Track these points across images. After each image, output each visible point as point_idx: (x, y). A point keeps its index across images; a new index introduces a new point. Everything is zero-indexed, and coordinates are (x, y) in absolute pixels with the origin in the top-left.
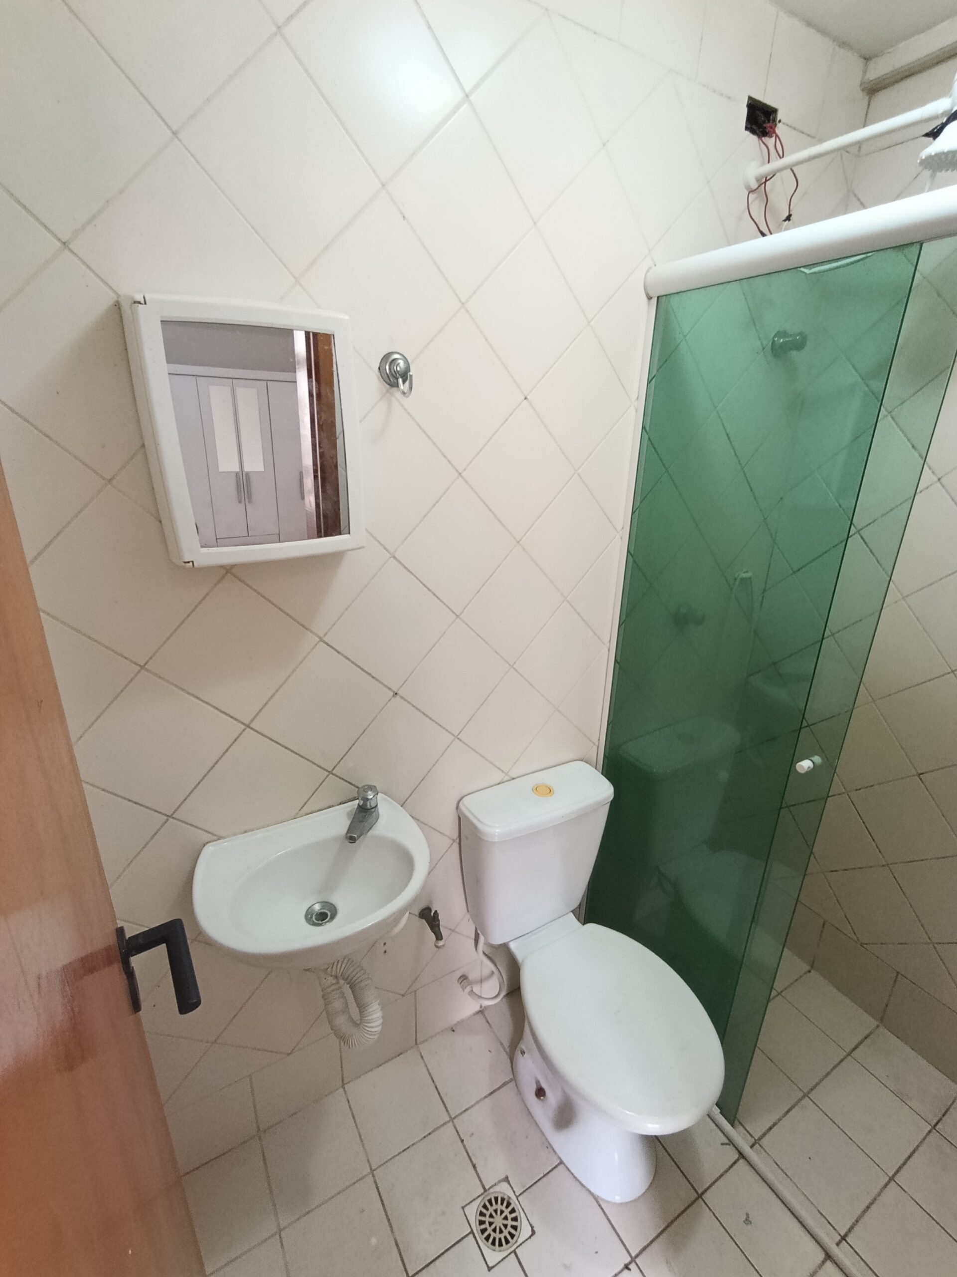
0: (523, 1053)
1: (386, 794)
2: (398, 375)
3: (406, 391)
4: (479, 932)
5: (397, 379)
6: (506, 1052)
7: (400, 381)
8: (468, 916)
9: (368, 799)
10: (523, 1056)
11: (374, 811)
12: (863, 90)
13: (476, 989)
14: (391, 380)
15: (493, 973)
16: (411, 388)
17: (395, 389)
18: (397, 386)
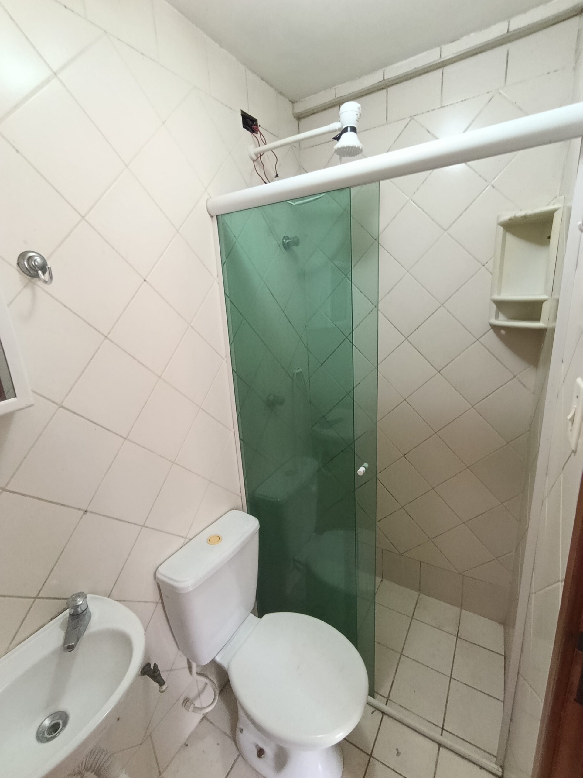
0: (241, 731)
1: (93, 593)
2: (36, 268)
3: (47, 280)
4: (191, 661)
5: (37, 271)
6: (229, 737)
7: (40, 273)
8: (180, 653)
9: (78, 606)
10: (242, 733)
11: (86, 613)
12: (294, 117)
13: (197, 704)
14: (31, 272)
15: (206, 684)
16: (51, 277)
17: (36, 279)
18: (37, 276)
